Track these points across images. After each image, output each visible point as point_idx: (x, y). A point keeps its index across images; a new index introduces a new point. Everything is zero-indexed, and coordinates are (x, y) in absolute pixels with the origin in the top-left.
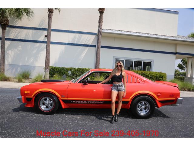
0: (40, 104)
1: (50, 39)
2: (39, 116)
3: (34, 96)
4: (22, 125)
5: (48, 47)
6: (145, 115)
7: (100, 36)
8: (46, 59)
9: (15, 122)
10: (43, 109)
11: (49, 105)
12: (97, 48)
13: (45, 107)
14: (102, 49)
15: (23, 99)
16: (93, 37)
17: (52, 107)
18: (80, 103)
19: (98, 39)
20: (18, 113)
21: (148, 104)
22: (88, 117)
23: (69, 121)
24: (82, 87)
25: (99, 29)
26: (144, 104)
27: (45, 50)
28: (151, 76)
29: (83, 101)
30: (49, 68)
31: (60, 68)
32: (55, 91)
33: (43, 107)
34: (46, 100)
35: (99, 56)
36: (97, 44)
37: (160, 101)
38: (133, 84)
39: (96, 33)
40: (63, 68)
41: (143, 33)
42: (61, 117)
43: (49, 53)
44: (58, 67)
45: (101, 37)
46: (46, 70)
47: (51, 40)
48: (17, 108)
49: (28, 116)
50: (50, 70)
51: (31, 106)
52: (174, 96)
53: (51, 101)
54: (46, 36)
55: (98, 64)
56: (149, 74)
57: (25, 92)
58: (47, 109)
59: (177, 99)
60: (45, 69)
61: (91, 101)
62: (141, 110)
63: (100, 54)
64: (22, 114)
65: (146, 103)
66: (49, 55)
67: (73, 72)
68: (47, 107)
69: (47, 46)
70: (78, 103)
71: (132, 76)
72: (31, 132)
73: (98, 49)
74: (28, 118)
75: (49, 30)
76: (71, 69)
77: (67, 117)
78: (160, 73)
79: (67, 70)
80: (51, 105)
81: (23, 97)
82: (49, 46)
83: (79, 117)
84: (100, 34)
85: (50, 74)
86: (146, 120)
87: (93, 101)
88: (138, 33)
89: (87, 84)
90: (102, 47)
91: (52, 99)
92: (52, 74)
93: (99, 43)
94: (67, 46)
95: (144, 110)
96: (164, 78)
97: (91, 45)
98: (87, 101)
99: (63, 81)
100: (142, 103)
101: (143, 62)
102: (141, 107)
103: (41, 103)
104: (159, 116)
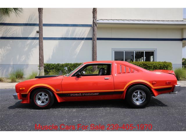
0: (35, 100)
1: (42, 35)
2: (35, 111)
3: (29, 92)
4: (19, 119)
5: (41, 44)
6: (141, 104)
7: (95, 27)
8: (40, 56)
9: (12, 117)
10: (38, 104)
11: (45, 100)
12: (93, 40)
13: (41, 102)
14: (98, 41)
15: (19, 96)
16: (88, 29)
17: (48, 101)
18: (75, 96)
19: (94, 31)
20: (14, 110)
21: (144, 93)
22: (84, 109)
23: (65, 113)
24: (76, 80)
25: (93, 20)
26: (140, 93)
27: (38, 46)
28: (154, 66)
29: (78, 93)
30: (44, 66)
31: (55, 64)
32: (49, 86)
33: (39, 103)
34: (41, 95)
35: (96, 49)
36: (93, 36)
37: (156, 90)
38: (127, 74)
39: (91, 25)
40: (58, 64)
41: (143, 20)
42: (57, 111)
43: (42, 50)
44: (53, 63)
45: (96, 29)
46: (41, 68)
47: (44, 36)
48: (13, 106)
49: (24, 112)
50: (45, 67)
51: (27, 103)
52: (170, 83)
53: (46, 96)
54: (37, 32)
55: (95, 58)
56: (152, 64)
57: (21, 89)
58: (43, 104)
59: (174, 87)
60: (39, 67)
61: (86, 93)
62: (137, 100)
63: (96, 47)
64: (19, 111)
65: (142, 92)
66: (43, 52)
67: (69, 68)
68: (43, 102)
69: (39, 42)
70: (73, 96)
71: (126, 66)
72: (28, 124)
73: (94, 42)
74: (24, 113)
75: (40, 25)
76: (67, 65)
77: (63, 111)
78: (165, 62)
79: (63, 66)
80: (47, 100)
81: (18, 94)
82: (42, 42)
83: (74, 110)
84: (95, 25)
85: (44, 71)
86: (142, 109)
87: (88, 93)
88: (138, 20)
89: (81, 77)
90: (98, 39)
91: (47, 93)
92: (47, 72)
93: (94, 35)
94: (60, 41)
95: (140, 100)
96: (169, 68)
97: (86, 38)
98: (82, 93)
99: (58, 76)
100: (137, 92)
101: (145, 52)
102: (137, 96)
103: (37, 98)
104: (158, 105)
